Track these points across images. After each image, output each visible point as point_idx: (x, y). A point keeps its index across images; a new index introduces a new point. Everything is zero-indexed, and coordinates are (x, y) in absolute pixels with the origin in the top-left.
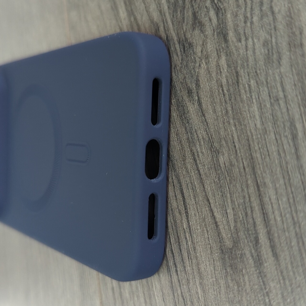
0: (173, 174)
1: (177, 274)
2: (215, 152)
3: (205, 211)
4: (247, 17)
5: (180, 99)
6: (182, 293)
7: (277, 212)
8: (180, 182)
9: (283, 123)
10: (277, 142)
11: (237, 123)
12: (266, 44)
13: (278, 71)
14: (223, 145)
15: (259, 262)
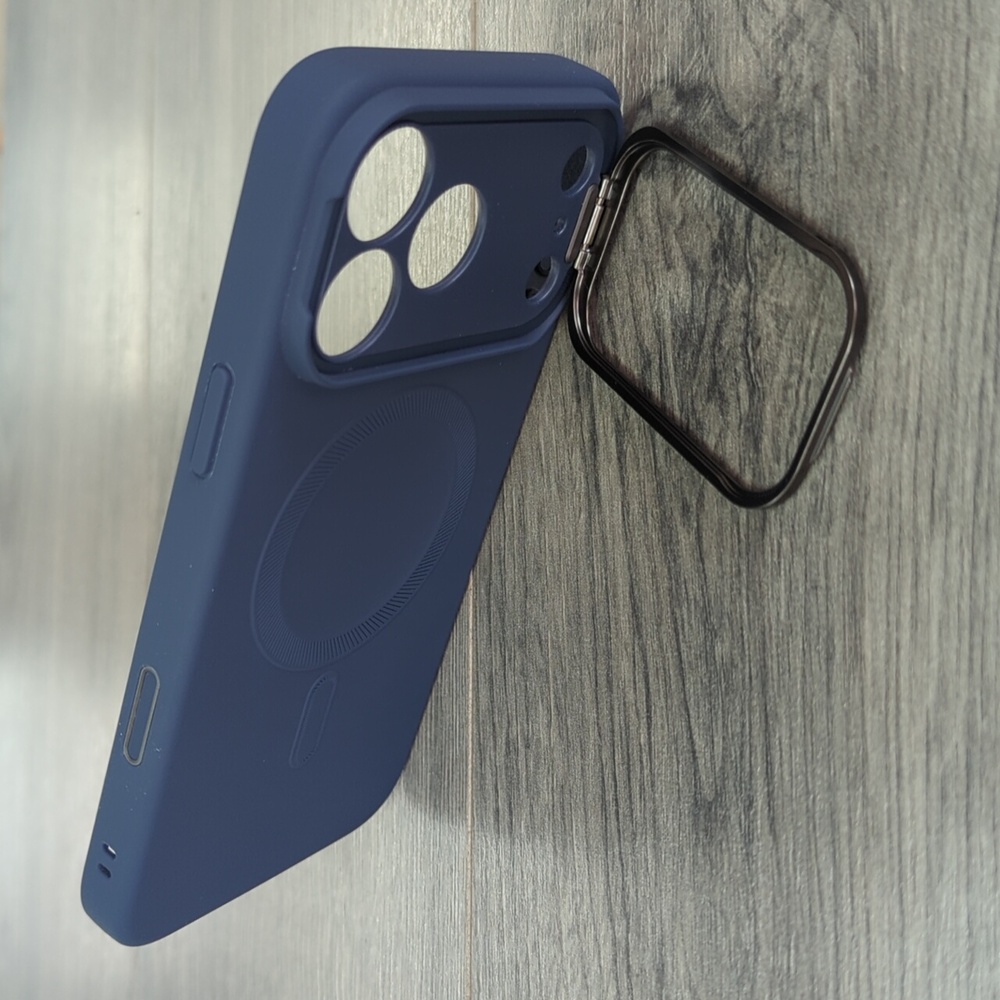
0: (637, 642)
1: (618, 819)
2: (712, 633)
3: (681, 724)
4: (795, 427)
5: (668, 514)
6: (620, 853)
7: (786, 766)
8: (645, 662)
9: (818, 628)
10: (804, 655)
11: (751, 598)
12: (815, 488)
13: (825, 541)
14: (724, 624)
15: (748, 838)
